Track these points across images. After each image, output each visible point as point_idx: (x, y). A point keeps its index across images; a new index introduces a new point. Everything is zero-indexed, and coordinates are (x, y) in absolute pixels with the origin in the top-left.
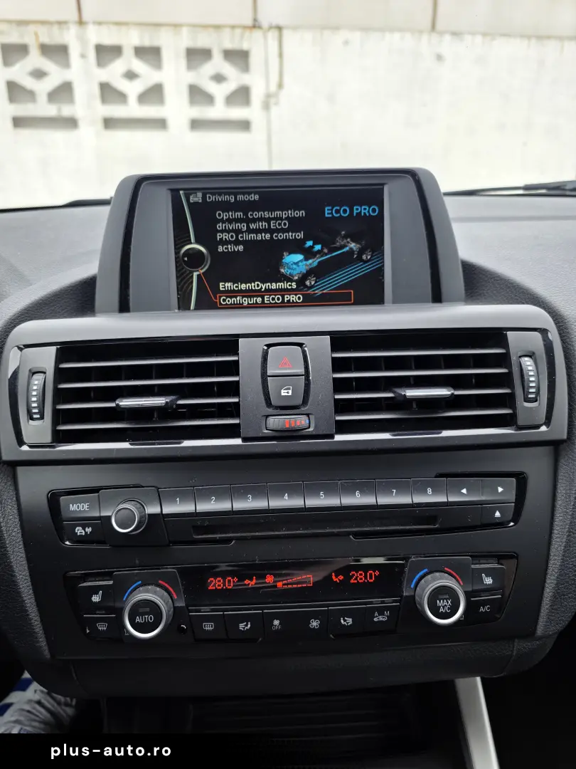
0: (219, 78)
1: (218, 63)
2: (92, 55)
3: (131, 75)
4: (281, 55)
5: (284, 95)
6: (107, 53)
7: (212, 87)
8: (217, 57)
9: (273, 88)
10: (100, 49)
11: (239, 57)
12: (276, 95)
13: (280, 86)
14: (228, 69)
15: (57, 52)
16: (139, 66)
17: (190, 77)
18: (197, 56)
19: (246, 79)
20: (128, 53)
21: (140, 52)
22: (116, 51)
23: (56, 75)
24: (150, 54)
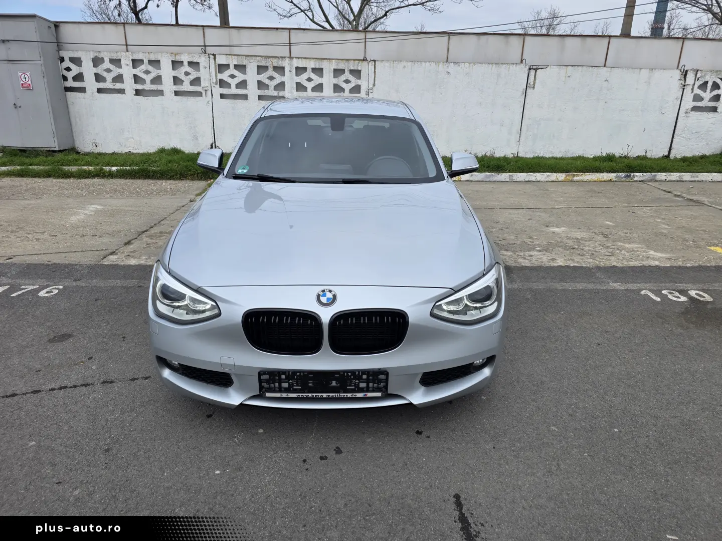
0: (347, 81)
1: (347, 75)
2: (294, 71)
3: (309, 80)
4: (375, 72)
5: (375, 88)
6: (300, 70)
7: (344, 85)
8: (347, 72)
9: (371, 86)
10: (297, 68)
11: (357, 73)
12: (372, 89)
13: (374, 85)
14: (351, 78)
15: (280, 70)
16: (313, 76)
17: (335, 81)
18: (338, 72)
19: (359, 82)
20: (309, 70)
21: (314, 70)
22: (305, 69)
23: (278, 79)
24: (319, 71)
